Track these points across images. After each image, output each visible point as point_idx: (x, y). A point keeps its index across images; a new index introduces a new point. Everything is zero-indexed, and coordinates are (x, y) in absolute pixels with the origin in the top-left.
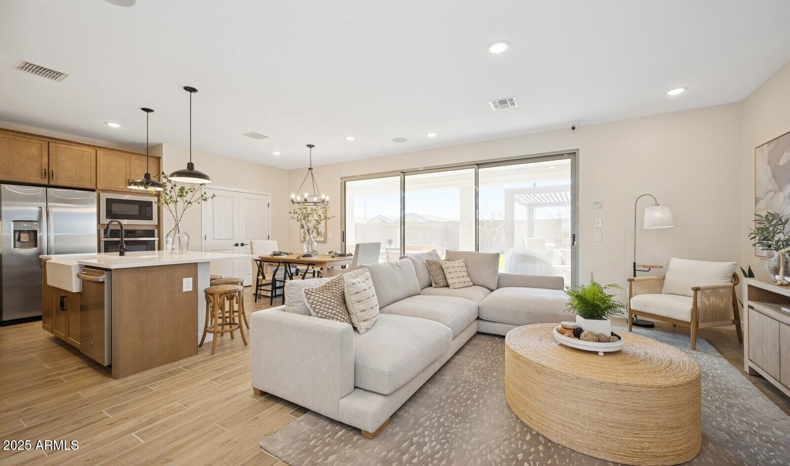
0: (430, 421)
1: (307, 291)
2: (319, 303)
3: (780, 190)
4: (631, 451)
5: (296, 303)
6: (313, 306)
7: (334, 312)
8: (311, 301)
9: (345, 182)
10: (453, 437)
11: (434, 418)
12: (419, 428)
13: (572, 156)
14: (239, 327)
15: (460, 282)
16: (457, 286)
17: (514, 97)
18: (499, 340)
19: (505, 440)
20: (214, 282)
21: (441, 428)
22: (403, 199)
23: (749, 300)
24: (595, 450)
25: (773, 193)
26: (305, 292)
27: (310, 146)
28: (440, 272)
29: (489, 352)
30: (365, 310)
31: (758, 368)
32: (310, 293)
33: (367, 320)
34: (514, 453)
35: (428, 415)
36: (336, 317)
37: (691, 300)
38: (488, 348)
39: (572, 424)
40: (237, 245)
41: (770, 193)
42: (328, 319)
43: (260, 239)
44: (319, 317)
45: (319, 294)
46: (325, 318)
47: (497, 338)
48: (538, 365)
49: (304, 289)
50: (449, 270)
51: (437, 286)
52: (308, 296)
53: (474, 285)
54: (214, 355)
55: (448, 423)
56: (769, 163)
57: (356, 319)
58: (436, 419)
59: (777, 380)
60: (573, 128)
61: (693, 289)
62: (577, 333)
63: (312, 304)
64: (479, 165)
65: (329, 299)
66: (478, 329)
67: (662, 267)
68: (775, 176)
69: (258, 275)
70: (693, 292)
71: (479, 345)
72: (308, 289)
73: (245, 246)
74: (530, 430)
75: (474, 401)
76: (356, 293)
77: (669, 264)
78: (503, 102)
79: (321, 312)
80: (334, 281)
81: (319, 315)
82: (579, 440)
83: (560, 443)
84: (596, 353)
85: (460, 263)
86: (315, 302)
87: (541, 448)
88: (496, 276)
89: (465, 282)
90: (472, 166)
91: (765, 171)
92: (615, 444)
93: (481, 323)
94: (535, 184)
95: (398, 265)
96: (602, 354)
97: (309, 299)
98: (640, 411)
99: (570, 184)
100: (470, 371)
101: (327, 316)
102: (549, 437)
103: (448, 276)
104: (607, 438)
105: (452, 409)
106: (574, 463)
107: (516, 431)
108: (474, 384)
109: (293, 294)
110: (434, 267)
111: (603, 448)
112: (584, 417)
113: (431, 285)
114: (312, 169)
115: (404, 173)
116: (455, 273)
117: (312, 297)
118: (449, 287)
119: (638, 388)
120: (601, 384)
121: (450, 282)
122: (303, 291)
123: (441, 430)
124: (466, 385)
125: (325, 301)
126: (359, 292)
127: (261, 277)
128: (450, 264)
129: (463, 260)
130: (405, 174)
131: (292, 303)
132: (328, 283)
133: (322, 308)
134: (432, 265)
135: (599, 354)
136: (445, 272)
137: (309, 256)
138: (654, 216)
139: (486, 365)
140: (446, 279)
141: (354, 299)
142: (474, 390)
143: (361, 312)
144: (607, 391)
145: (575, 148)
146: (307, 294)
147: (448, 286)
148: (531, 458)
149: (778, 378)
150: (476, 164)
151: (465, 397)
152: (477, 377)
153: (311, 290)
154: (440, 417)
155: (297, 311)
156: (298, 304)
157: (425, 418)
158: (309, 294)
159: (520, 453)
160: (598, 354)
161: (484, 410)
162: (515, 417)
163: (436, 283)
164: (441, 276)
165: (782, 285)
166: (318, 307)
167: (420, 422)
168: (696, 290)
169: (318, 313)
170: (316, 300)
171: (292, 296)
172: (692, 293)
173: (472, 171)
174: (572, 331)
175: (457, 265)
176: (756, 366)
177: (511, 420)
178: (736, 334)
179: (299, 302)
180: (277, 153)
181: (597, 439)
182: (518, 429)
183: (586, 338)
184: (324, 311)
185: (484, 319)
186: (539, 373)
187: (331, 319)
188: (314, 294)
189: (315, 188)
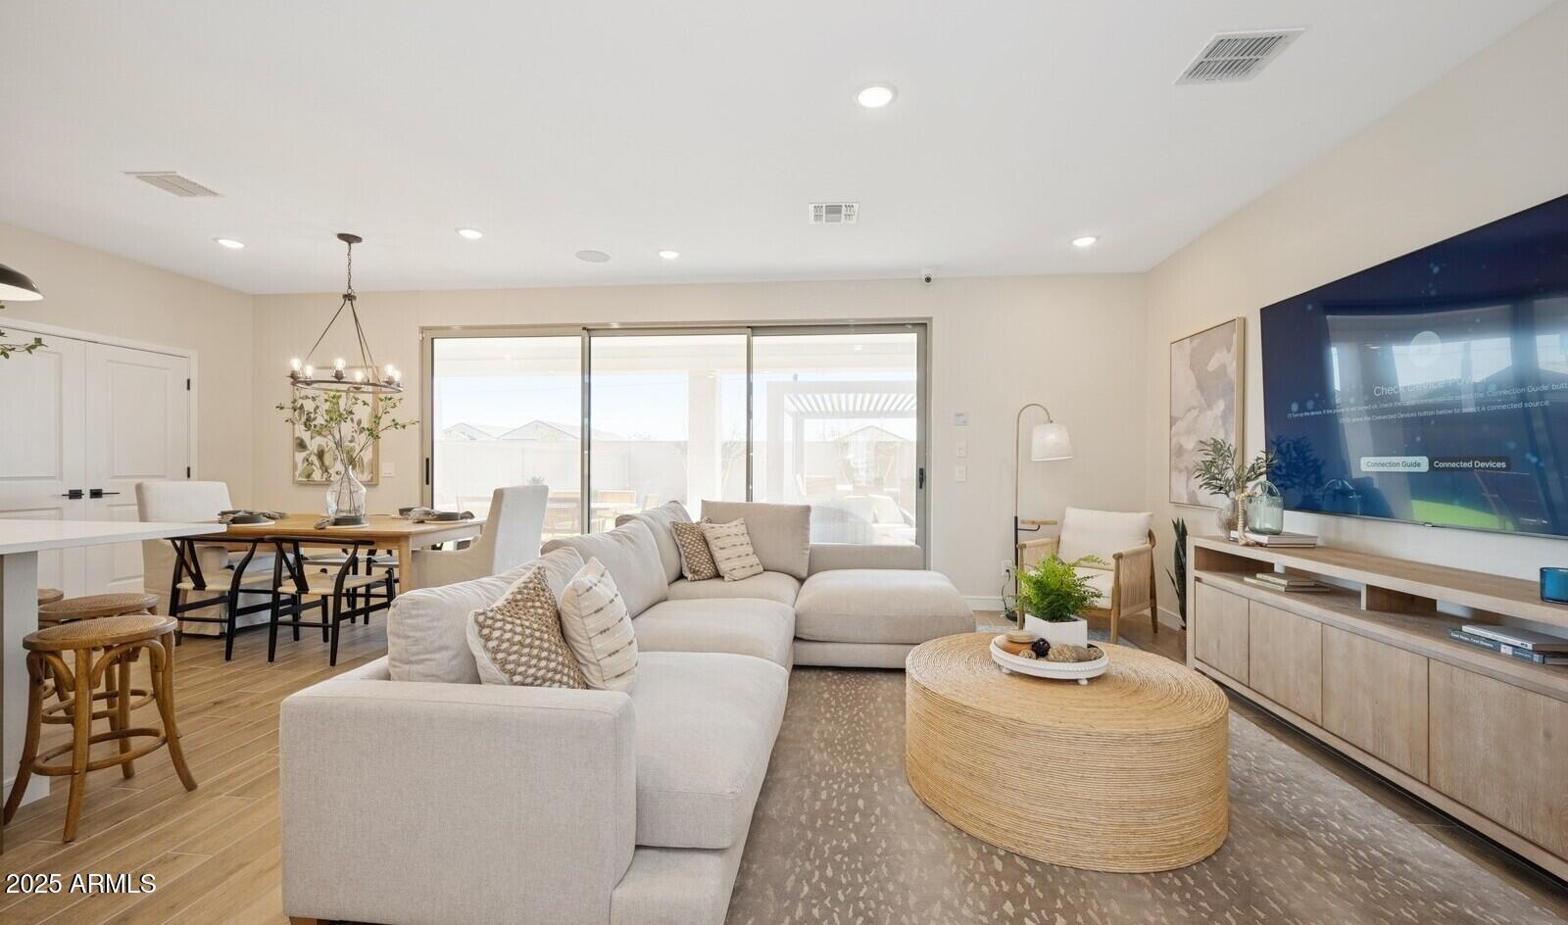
0: (808, 882)
1: (481, 619)
2: (515, 648)
3: (1208, 406)
4: (1167, 846)
5: (430, 652)
6: (500, 656)
7: (552, 665)
8: (492, 644)
9: (433, 339)
10: (873, 904)
11: (812, 873)
12: (794, 905)
13: (922, 329)
14: (165, 741)
15: (743, 567)
16: (737, 574)
17: (857, 202)
18: (836, 677)
19: (965, 883)
20: (53, 614)
21: (840, 892)
22: (587, 389)
23: (1196, 569)
24: (1116, 858)
25: (1197, 410)
26: (477, 621)
27: (349, 239)
28: (701, 547)
29: (833, 703)
30: (617, 651)
31: (1212, 670)
32: (489, 622)
33: (623, 674)
34: (995, 903)
35: (797, 870)
36: (558, 677)
37: (1112, 575)
38: (826, 696)
39: (1076, 820)
40: (75, 494)
41: (1192, 411)
42: (540, 685)
43: (159, 477)
44: (516, 684)
45: (513, 623)
46: (532, 684)
47: (830, 674)
48: (1009, 721)
49: (472, 613)
50: (720, 543)
51: (696, 577)
52: (486, 631)
53: (765, 570)
54: (75, 844)
55: (845, 876)
56: (1192, 367)
57: (597, 674)
58: (817, 873)
59: (1243, 685)
60: (928, 280)
61: (1114, 556)
62: (1040, 649)
63: (496, 651)
64: (755, 329)
65: (537, 634)
66: (795, 659)
67: (1056, 523)
68: (1200, 387)
69: (177, 579)
70: (1114, 560)
71: (808, 693)
72: (483, 614)
73: (104, 500)
74: (992, 848)
75: (864, 815)
76: (597, 612)
77: (1064, 518)
78: (834, 210)
79: (522, 669)
80: (531, 585)
81: (517, 678)
82: (1089, 848)
83: (1055, 862)
84: (1075, 682)
85: (736, 527)
86: (505, 645)
87: (1029, 879)
88: (807, 549)
89: (752, 566)
90: (743, 330)
91: (1186, 381)
92: (1145, 840)
93: (801, 646)
94: (795, 377)
95: (628, 538)
96: (1086, 682)
97: (488, 639)
98: (1179, 773)
99: (915, 379)
100: (821, 751)
101: (536, 679)
102: (1033, 855)
103: (719, 555)
104: (1134, 833)
105: (835, 842)
106: (1093, 893)
107: (972, 859)
108: (844, 776)
109: (422, 630)
110: (689, 538)
111: (1128, 853)
112: (1098, 804)
113: (681, 577)
114: (355, 298)
115: (589, 331)
116: (731, 547)
117: (496, 634)
118: (723, 577)
119: (1178, 735)
120: (1124, 740)
121: (723, 567)
122: (471, 618)
123: (841, 898)
124: (831, 782)
125: (528, 641)
126: (602, 609)
127: (187, 584)
128: (721, 530)
129: (741, 520)
130: (592, 333)
131: (418, 654)
132: (520, 593)
133: (524, 659)
134: (685, 533)
135: (1080, 682)
136: (713, 548)
137: (355, 521)
138: (1048, 440)
139: (842, 732)
140: (714, 563)
141: (592, 626)
142: (850, 789)
143: (610, 655)
144: (1134, 750)
145: (927, 316)
146: (482, 626)
147: (718, 576)
148: (1027, 906)
149: (1246, 682)
150: (748, 327)
151: (843, 808)
152: (840, 761)
153: (490, 614)
154: (822, 868)
155: (437, 676)
156: (437, 656)
157: (793, 878)
158: (488, 627)
159: (1005, 902)
160: (1079, 684)
161: (893, 827)
162: (952, 828)
163: (694, 572)
164: (705, 557)
165: (1247, 545)
166: (513, 657)
167: (789, 889)
168: (1118, 557)
169: (513, 673)
170: (508, 640)
171: (418, 634)
172: (1113, 562)
173: (741, 340)
174: (1030, 646)
175: (734, 530)
176: (1208, 667)
177: (950, 837)
178: (1150, 623)
179: (441, 649)
180: (231, 244)
181: (1118, 838)
182: (973, 854)
183: (1061, 658)
184: (530, 667)
185: (805, 637)
186: (1013, 736)
187: (547, 684)
188: (499, 624)
189: (364, 346)
